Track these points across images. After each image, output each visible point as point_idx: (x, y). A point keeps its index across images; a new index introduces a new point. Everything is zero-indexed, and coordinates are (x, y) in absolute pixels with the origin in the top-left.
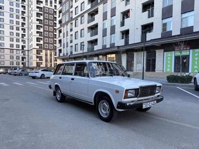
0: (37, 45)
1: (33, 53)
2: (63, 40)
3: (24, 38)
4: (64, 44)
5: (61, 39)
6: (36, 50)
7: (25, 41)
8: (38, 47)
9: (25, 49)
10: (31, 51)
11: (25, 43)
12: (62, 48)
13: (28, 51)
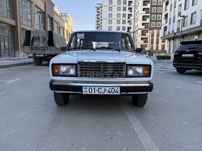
0: (143, 24)
1: (138, 35)
2: (170, 14)
3: (130, 19)
4: (170, 19)
5: (167, 14)
6: (141, 30)
7: (131, 22)
8: (143, 27)
9: (130, 31)
10: (136, 32)
11: (131, 24)
12: (167, 24)
13: (134, 32)
